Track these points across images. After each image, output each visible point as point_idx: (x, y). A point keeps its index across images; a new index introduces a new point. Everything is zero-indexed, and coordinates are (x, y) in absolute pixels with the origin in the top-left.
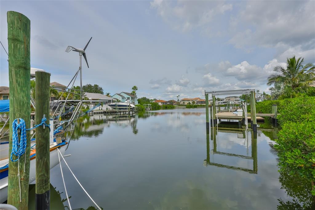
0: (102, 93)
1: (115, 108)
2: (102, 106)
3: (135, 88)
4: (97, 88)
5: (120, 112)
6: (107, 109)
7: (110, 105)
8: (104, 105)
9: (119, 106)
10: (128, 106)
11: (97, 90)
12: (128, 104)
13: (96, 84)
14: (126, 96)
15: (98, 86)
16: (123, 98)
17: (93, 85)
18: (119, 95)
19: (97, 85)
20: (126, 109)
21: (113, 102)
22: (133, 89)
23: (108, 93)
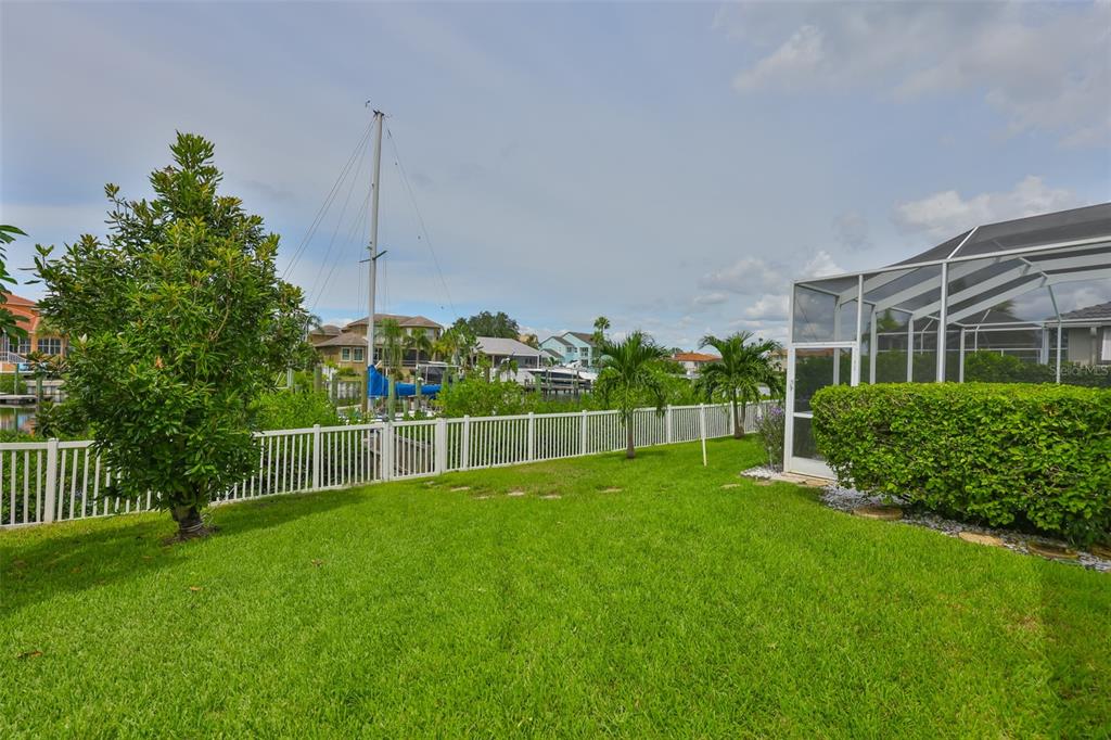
0: (515, 336)
1: (544, 381)
2: (516, 373)
3: (602, 323)
4: (504, 323)
5: (556, 390)
6: (526, 380)
7: (532, 372)
8: (519, 370)
9: (554, 375)
10: (575, 377)
11: (501, 327)
12: (575, 373)
13: (502, 311)
14: (578, 343)
15: (506, 317)
16: (570, 348)
17: (494, 314)
18: (560, 339)
19: (503, 314)
20: (570, 383)
21: (543, 361)
22: (596, 325)
23: (531, 334)
